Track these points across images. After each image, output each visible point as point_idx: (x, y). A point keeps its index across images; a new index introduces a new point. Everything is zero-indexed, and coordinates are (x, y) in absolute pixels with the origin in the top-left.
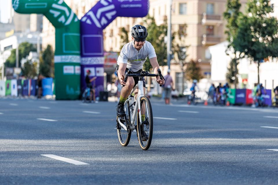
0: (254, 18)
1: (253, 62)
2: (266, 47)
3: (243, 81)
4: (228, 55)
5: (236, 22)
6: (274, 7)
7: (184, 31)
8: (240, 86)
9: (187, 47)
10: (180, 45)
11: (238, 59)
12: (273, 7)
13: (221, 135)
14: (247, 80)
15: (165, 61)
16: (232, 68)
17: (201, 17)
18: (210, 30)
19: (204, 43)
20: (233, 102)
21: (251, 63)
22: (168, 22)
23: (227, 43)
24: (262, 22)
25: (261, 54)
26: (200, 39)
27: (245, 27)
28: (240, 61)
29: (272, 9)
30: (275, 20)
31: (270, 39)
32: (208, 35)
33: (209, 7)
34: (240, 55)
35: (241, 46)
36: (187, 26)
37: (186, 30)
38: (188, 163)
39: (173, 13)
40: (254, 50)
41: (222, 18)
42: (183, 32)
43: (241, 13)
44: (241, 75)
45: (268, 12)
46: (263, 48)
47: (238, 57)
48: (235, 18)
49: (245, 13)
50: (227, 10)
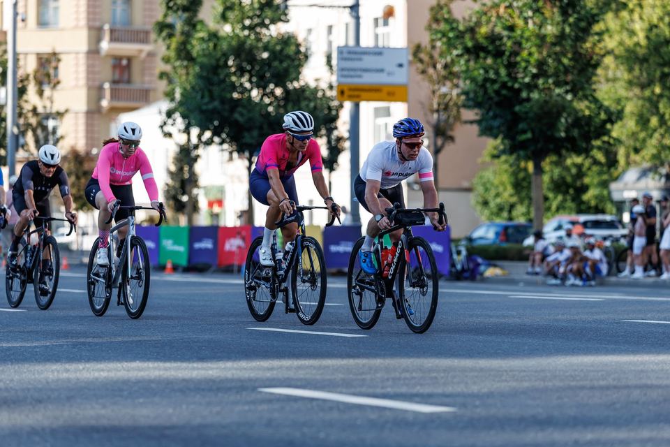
0: (238, 36)
1: (235, 155)
2: (269, 113)
3: (211, 204)
4: (169, 135)
5: (189, 47)
6: (290, 8)
7: (52, 72)
8: (203, 220)
9: (59, 115)
10: (40, 110)
11: (196, 147)
12: (286, 7)
13: (139, 354)
14: (220, 203)
15: (2, 152)
16: (181, 170)
17: (96, 33)
18: (122, 68)
19: (105, 103)
20: (183, 262)
21: (231, 159)
22: (10, 47)
23: (165, 105)
24: (257, 48)
25: (255, 133)
26: (95, 92)
27: (213, 62)
28: (200, 151)
29: (286, 15)
30: (293, 40)
31: (278, 91)
32: (114, 82)
33: (119, 9)
34: (199, 137)
35: (202, 112)
36: (59, 60)
37: (56, 68)
38: (43, 429)
39: (20, 24)
40: (236, 122)
41: (153, 36)
42: (48, 75)
43: (201, 22)
44: (205, 188)
45: (273, 21)
46: (262, 115)
47: (194, 140)
48: (187, 35)
49: (212, 25)
50: (166, 16)
